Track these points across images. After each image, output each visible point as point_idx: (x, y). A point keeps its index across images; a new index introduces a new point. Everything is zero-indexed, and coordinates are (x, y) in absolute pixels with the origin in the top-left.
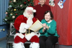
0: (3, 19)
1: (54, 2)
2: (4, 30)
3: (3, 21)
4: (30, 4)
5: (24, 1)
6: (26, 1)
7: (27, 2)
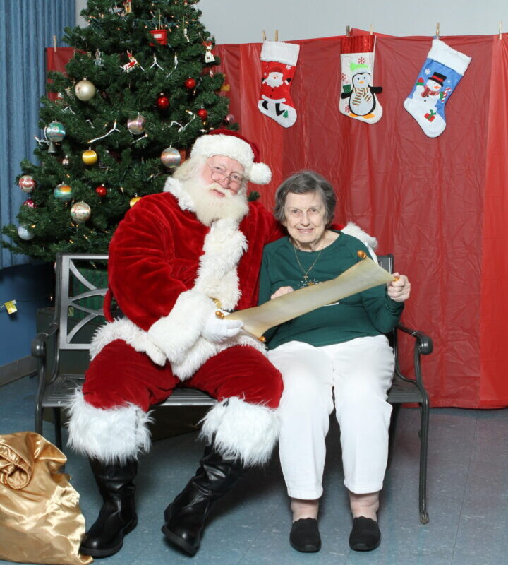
0: (6, 231)
1: (376, 90)
2: (12, 310)
3: (6, 246)
4: (197, 111)
5: (153, 92)
6: (168, 92)
7: (178, 93)
